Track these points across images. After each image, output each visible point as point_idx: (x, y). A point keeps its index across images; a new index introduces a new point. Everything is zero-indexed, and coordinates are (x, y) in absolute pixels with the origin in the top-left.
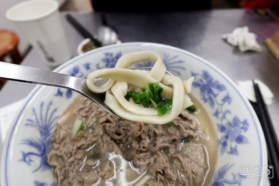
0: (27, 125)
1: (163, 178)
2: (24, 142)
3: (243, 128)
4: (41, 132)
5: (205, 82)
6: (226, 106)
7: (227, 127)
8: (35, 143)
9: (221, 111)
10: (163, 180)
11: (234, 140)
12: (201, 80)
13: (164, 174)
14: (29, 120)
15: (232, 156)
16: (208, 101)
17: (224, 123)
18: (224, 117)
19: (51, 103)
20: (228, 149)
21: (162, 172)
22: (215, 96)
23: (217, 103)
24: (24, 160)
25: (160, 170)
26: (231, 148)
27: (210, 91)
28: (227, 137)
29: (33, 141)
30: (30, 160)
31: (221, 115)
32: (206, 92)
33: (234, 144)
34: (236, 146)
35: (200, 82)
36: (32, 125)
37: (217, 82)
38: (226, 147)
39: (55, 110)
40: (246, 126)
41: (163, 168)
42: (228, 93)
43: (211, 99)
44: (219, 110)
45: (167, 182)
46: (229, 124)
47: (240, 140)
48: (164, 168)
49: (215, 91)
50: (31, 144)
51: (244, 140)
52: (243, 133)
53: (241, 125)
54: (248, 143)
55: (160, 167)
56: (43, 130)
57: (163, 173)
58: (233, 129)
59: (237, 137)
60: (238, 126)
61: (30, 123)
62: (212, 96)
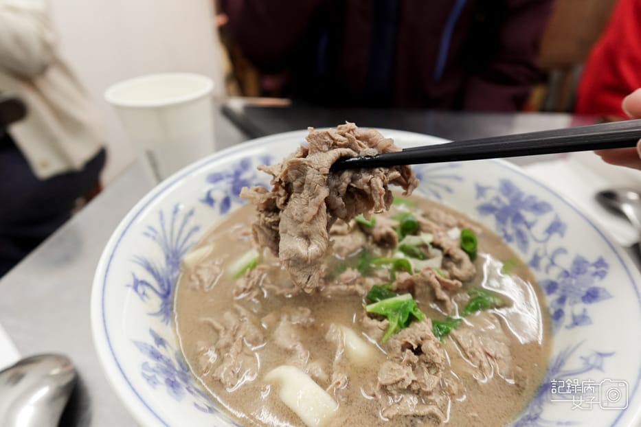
0: (147, 234)
1: (415, 358)
2: (137, 260)
3: (596, 274)
4: (167, 258)
5: (506, 201)
6: (555, 241)
7: (560, 281)
8: (155, 270)
9: (546, 254)
10: (415, 362)
11: (579, 299)
12: (498, 199)
13: (418, 351)
14: (151, 228)
15: (577, 329)
16: (515, 238)
17: (554, 275)
18: (553, 263)
19: (191, 213)
20: (567, 320)
21: (415, 347)
22: (529, 226)
23: (536, 240)
24: (135, 288)
25: (412, 342)
26: (574, 317)
27: (518, 218)
28: (562, 300)
29: (153, 266)
30: (144, 294)
31: (544, 262)
32: (509, 220)
33: (579, 308)
34: (585, 310)
35: (495, 203)
36: (154, 238)
37: (532, 197)
38: (561, 319)
39: (196, 229)
40: (603, 269)
41: (419, 339)
42: (557, 216)
43: (520, 234)
44: (540, 253)
45: (422, 368)
46: (566, 274)
47: (592, 296)
48: (422, 339)
49: (529, 216)
50: (149, 268)
51: (601, 294)
52: (597, 283)
53: (593, 269)
54: (609, 296)
55: (413, 336)
56: (171, 255)
57: (416, 349)
58: (574, 282)
59: (584, 294)
60: (585, 271)
61: (151, 233)
62: (523, 228)
